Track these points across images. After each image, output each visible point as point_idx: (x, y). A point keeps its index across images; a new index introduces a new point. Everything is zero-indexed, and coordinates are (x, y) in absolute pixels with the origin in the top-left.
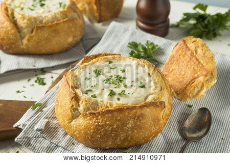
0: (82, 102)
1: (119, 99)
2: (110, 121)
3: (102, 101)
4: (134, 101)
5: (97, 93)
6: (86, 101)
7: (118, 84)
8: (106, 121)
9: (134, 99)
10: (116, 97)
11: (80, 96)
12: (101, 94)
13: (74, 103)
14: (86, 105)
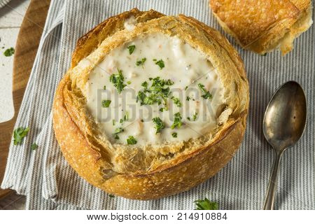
0: (117, 161)
1: (175, 135)
2: (171, 177)
3: (149, 148)
4: (201, 131)
5: (134, 132)
6: (124, 159)
7: (163, 102)
8: (166, 179)
9: (201, 128)
10: (169, 131)
11: (110, 151)
12: (142, 133)
13: (102, 163)
14: (125, 164)
